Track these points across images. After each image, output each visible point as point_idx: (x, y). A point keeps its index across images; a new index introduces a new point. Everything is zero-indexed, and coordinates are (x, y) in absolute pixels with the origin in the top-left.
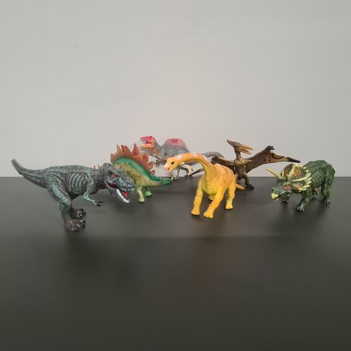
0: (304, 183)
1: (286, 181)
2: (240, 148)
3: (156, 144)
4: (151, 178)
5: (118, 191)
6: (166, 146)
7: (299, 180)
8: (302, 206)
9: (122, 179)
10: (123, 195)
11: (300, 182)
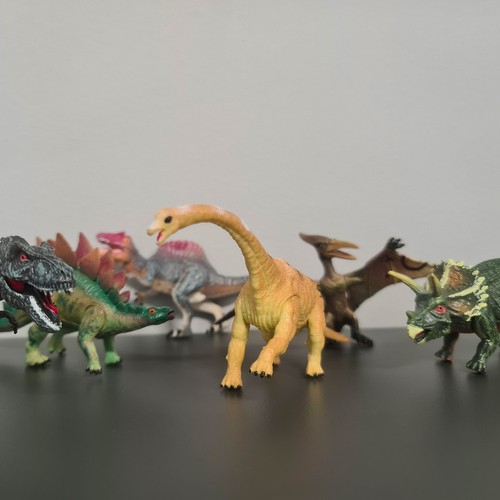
0: (472, 299)
1: (435, 294)
2: (330, 248)
3: (134, 252)
4: (120, 308)
5: (33, 301)
6: (158, 259)
7: (463, 293)
8: (482, 361)
9: (46, 265)
10: (44, 310)
11: (465, 297)
